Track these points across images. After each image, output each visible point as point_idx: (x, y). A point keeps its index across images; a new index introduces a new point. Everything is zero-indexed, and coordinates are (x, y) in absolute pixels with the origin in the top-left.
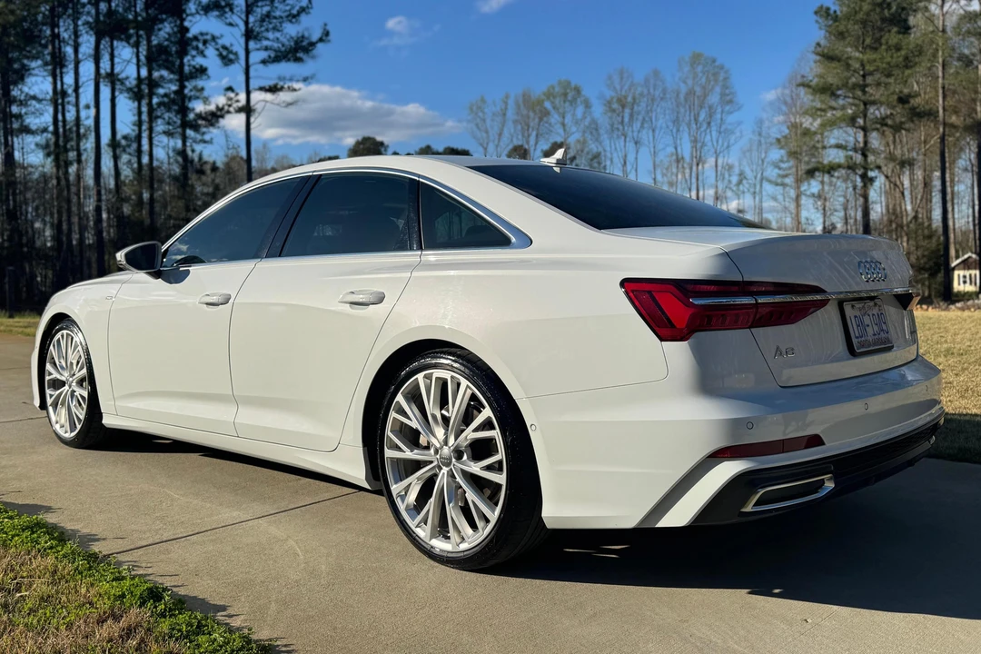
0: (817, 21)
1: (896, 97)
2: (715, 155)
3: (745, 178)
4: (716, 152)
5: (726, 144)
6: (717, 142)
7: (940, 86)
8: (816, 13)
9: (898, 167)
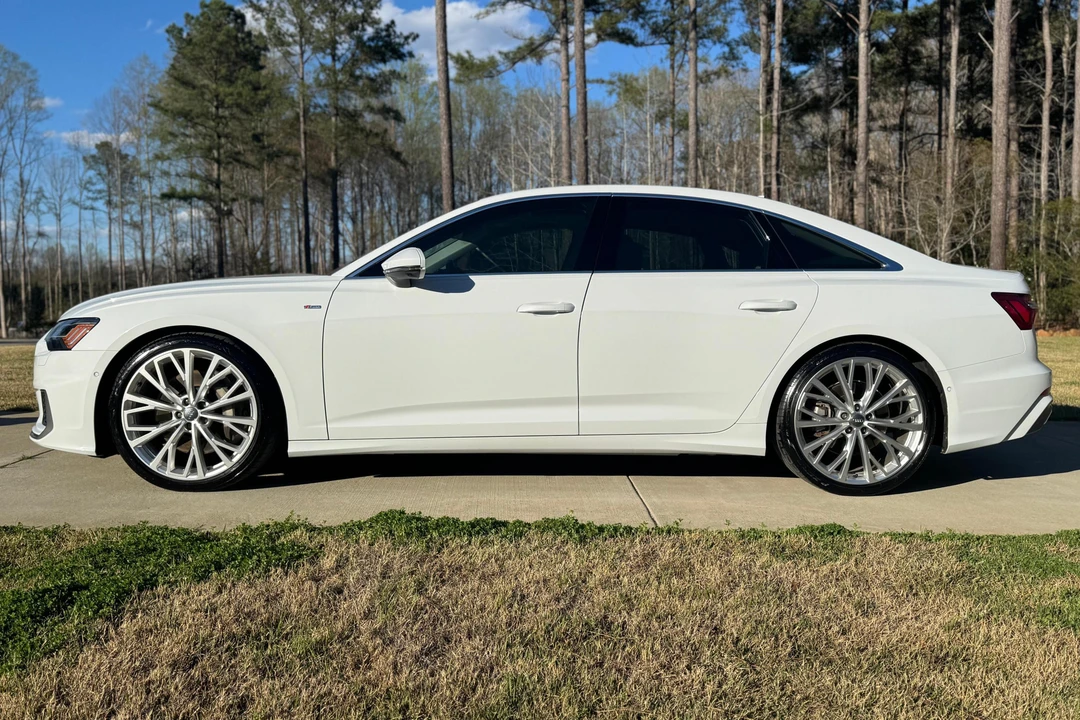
0: (168, 40)
1: (250, 134)
2: (19, 166)
3: (44, 196)
4: (20, 164)
5: (33, 156)
6: (22, 152)
7: (302, 130)
8: (167, 31)
9: (249, 203)
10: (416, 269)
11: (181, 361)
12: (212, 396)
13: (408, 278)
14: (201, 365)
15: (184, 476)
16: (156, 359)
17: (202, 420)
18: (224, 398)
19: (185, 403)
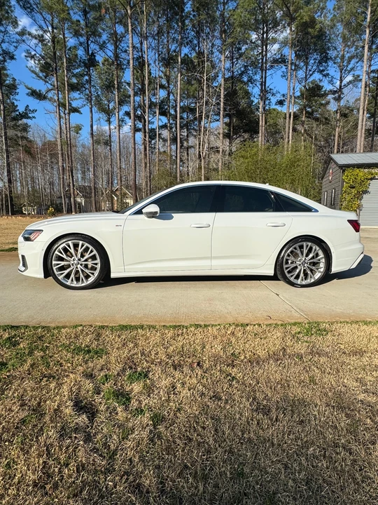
10: (156, 213)
11: (69, 246)
12: (82, 256)
13: (152, 215)
14: (76, 246)
15: (80, 285)
16: (60, 247)
17: (81, 265)
18: (87, 256)
19: (74, 260)
